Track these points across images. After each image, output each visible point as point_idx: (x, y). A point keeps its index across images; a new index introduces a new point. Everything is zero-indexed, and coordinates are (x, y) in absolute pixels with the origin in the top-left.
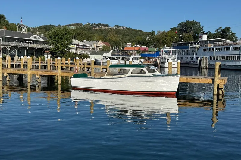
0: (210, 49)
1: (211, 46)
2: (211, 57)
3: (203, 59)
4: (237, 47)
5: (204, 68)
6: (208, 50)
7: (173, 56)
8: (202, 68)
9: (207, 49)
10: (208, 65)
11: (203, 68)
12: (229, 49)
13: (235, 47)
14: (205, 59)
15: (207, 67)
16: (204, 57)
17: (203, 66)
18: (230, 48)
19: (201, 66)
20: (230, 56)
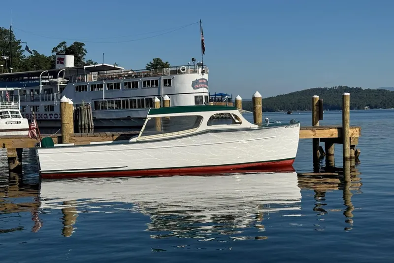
0: (92, 86)
1: (93, 81)
2: (95, 102)
3: (82, 109)
4: (153, 81)
5: (87, 126)
6: (89, 88)
7: (13, 104)
8: (83, 127)
9: (86, 86)
10: (93, 120)
11: (85, 129)
12: (135, 85)
13: (148, 82)
14: (87, 109)
15: (93, 124)
16: (84, 103)
17: (83, 123)
18: (137, 83)
19: (80, 124)
20: (139, 100)
